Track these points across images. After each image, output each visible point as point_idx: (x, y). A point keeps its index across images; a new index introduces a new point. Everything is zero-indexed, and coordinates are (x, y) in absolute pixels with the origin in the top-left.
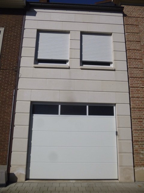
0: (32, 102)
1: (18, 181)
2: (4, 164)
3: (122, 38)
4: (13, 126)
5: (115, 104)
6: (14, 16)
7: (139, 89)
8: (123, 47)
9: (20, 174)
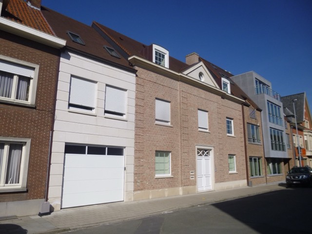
0: (66, 143)
1: (55, 210)
2: (42, 198)
3: (133, 95)
4: (50, 164)
5: (125, 147)
6: (49, 54)
7: (140, 136)
8: (133, 102)
9: (57, 204)
